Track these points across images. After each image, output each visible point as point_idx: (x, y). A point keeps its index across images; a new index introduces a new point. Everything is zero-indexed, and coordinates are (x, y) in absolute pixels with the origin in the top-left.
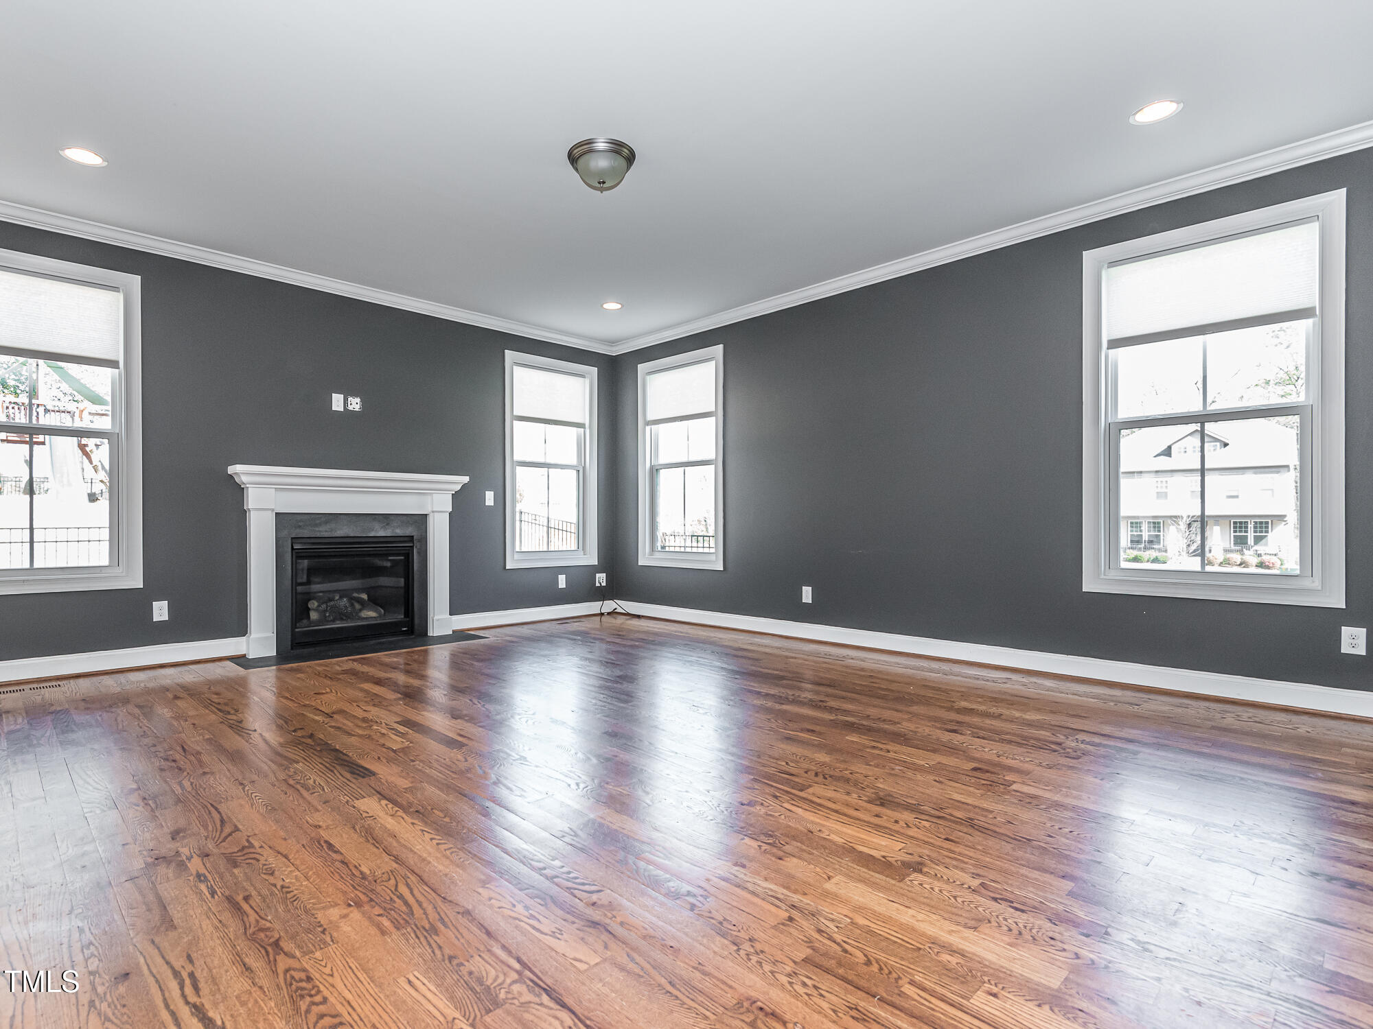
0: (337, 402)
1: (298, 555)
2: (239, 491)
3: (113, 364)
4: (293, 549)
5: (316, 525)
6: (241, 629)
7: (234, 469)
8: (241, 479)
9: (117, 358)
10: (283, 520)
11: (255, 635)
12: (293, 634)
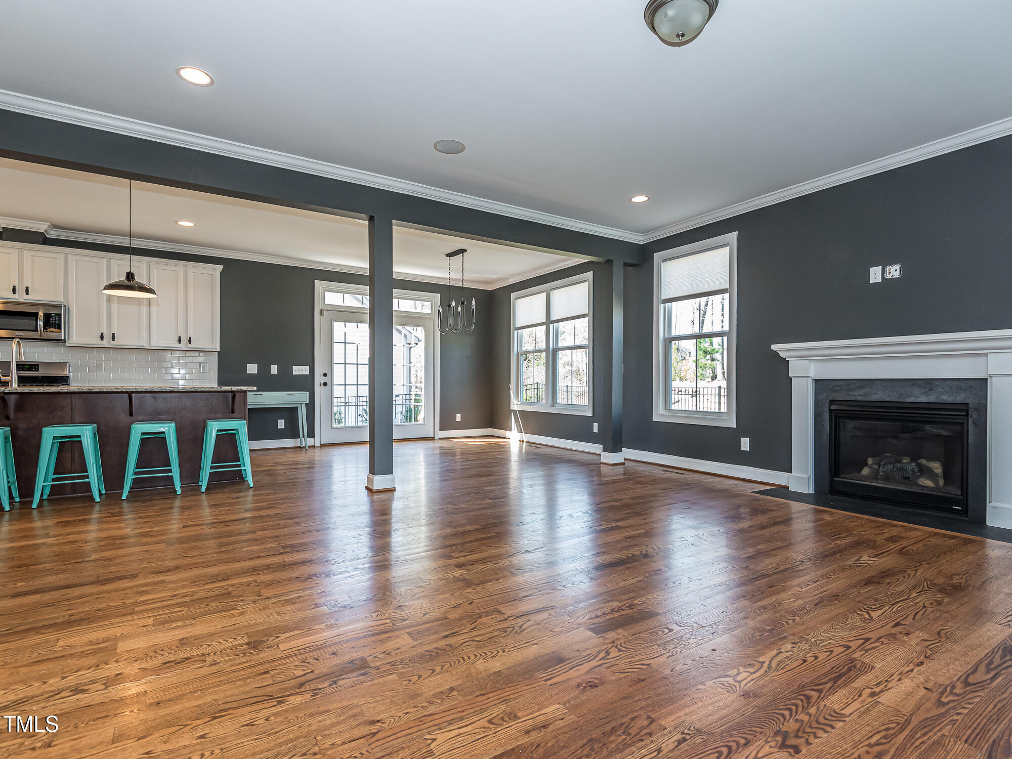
0: (876, 275)
1: (836, 415)
2: (784, 364)
4: (830, 410)
5: (851, 390)
7: (774, 347)
8: (782, 355)
9: (727, 286)
10: (820, 384)
11: (794, 473)
12: (832, 482)
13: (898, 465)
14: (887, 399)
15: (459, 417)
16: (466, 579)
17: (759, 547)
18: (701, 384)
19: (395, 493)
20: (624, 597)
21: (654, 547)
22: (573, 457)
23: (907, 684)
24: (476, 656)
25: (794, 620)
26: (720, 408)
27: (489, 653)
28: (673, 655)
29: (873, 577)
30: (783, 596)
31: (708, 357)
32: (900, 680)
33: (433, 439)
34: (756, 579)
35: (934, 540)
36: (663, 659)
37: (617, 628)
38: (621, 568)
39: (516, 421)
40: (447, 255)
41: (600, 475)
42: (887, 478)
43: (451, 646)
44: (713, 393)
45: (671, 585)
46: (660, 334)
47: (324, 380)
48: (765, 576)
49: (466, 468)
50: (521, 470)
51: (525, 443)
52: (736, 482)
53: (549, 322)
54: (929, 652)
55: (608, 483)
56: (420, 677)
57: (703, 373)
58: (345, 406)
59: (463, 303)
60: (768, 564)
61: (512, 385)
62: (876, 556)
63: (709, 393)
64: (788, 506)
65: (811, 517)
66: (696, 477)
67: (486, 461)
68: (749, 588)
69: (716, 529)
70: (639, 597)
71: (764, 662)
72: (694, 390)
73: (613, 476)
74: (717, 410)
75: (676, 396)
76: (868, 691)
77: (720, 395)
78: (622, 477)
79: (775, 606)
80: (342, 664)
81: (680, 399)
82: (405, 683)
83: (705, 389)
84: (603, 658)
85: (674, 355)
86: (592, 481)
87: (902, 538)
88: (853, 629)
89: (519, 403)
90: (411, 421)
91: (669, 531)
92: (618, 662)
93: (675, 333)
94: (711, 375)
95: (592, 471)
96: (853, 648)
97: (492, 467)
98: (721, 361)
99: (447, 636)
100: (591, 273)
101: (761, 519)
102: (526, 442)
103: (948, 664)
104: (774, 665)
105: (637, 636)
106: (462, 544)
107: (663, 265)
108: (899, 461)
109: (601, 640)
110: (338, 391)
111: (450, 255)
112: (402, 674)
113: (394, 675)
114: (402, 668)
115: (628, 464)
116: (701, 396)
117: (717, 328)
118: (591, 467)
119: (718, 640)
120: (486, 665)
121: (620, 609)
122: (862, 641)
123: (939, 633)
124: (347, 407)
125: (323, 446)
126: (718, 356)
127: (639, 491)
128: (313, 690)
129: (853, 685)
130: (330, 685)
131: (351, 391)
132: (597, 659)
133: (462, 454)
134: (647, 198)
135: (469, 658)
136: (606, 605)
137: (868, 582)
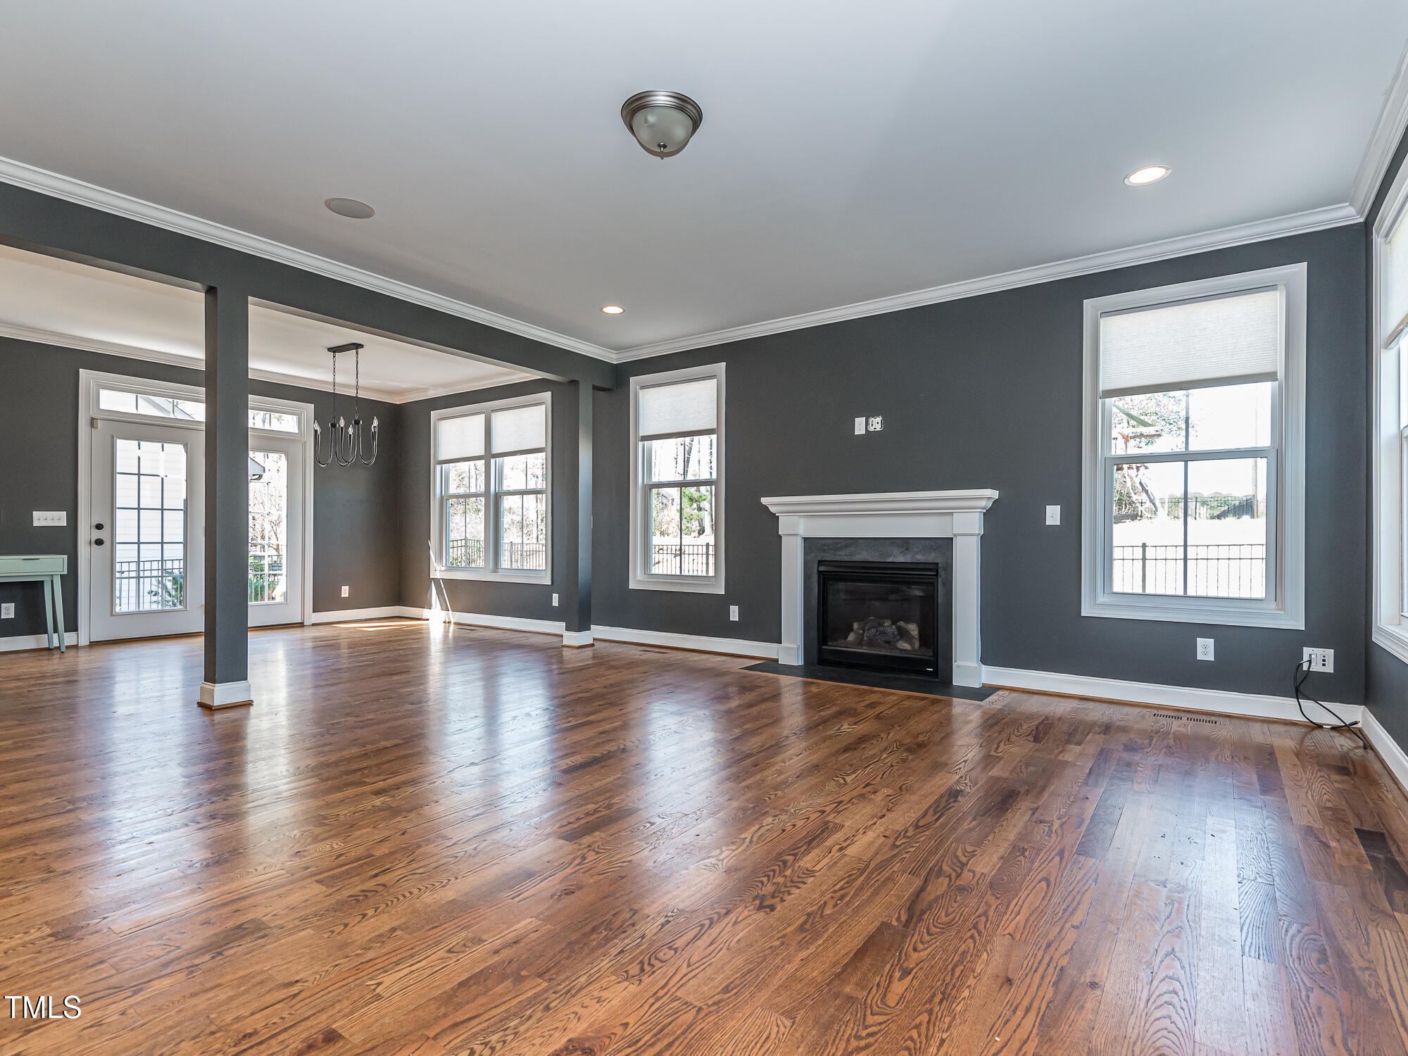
0: (860, 426)
1: (824, 578)
4: (819, 572)
5: (838, 549)
7: (764, 501)
8: (772, 509)
9: (715, 426)
10: (811, 544)
11: (783, 644)
12: (820, 651)
13: (881, 629)
14: (870, 560)
15: (345, 591)
16: (392, 807)
17: (745, 727)
18: (687, 540)
19: (252, 709)
20: (600, 798)
21: (633, 740)
22: (523, 641)
23: (871, 835)
24: (420, 890)
25: (776, 795)
26: (707, 571)
27: (437, 884)
28: (655, 848)
29: (850, 744)
30: (766, 773)
31: (695, 505)
32: (864, 833)
33: (301, 625)
34: (742, 760)
35: (907, 703)
36: (646, 852)
37: (593, 832)
38: (594, 767)
39: (439, 593)
40: (329, 350)
41: (561, 661)
42: (871, 643)
43: (384, 885)
44: (700, 552)
45: (653, 777)
46: (638, 480)
47: (97, 534)
48: (751, 755)
49: (366, 665)
50: (445, 663)
51: (452, 626)
52: (724, 658)
53: (489, 455)
54: (891, 805)
55: (573, 671)
56: (346, 925)
57: (689, 525)
58: (138, 578)
59: (357, 423)
60: (754, 743)
61: (433, 544)
62: (855, 724)
63: (695, 552)
64: (778, 680)
65: (799, 690)
66: (681, 655)
67: (396, 653)
68: (734, 769)
69: (701, 713)
70: (617, 796)
71: (746, 838)
72: (678, 547)
73: (580, 661)
74: (704, 574)
75: (657, 556)
76: (838, 847)
77: (707, 554)
78: (591, 662)
79: (759, 784)
80: (225, 932)
81: (661, 560)
82: (326, 936)
83: (691, 547)
84: (579, 864)
85: (655, 502)
86: (551, 671)
87: (880, 703)
88: (829, 795)
89: (443, 569)
90: (263, 599)
91: (649, 720)
92: (596, 865)
93: (655, 479)
94: (698, 528)
95: (551, 657)
96: (828, 812)
97: (406, 661)
98: (709, 510)
99: (376, 875)
100: (549, 393)
101: (750, 697)
102: (455, 623)
103: (905, 813)
104: (755, 839)
105: (617, 835)
106: (378, 765)
107: (641, 392)
108: (881, 625)
109: (576, 846)
110: (124, 554)
111: (335, 350)
112: (318, 926)
113: (308, 930)
114: (318, 920)
115: (598, 645)
116: (687, 556)
117: (705, 476)
118: (550, 653)
119: (702, 825)
120: (435, 896)
121: (596, 811)
122: (835, 805)
123: (901, 788)
124: (141, 580)
125: (94, 645)
126: (705, 505)
127: (614, 677)
128: (188, 968)
129: (825, 844)
130: (213, 958)
131: (151, 552)
132: (572, 866)
133: (351, 646)
134: (621, 310)
135: (411, 893)
136: (580, 809)
137: (846, 749)
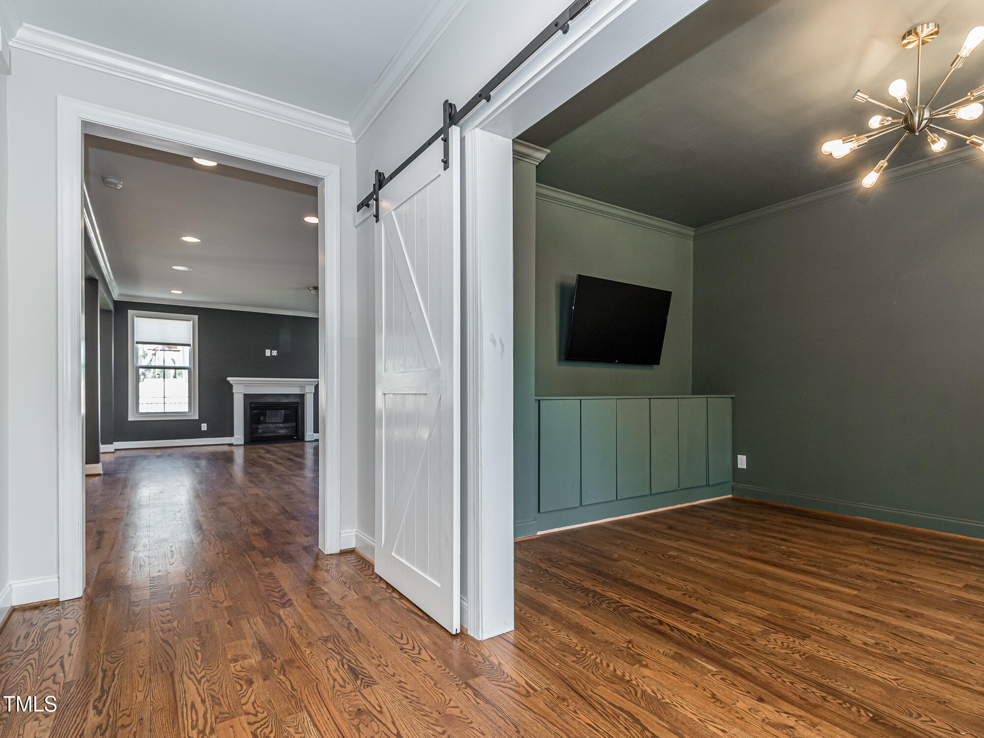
0: (268, 353)
1: (252, 409)
2: (231, 386)
3: (189, 345)
4: (250, 406)
5: (259, 398)
6: (231, 434)
7: (229, 379)
8: (231, 382)
9: (190, 343)
10: (247, 396)
11: (234, 437)
12: (251, 437)
14: (273, 402)
46: (134, 364)
64: (232, 450)
65: (243, 452)
85: (141, 375)
107: (136, 319)
